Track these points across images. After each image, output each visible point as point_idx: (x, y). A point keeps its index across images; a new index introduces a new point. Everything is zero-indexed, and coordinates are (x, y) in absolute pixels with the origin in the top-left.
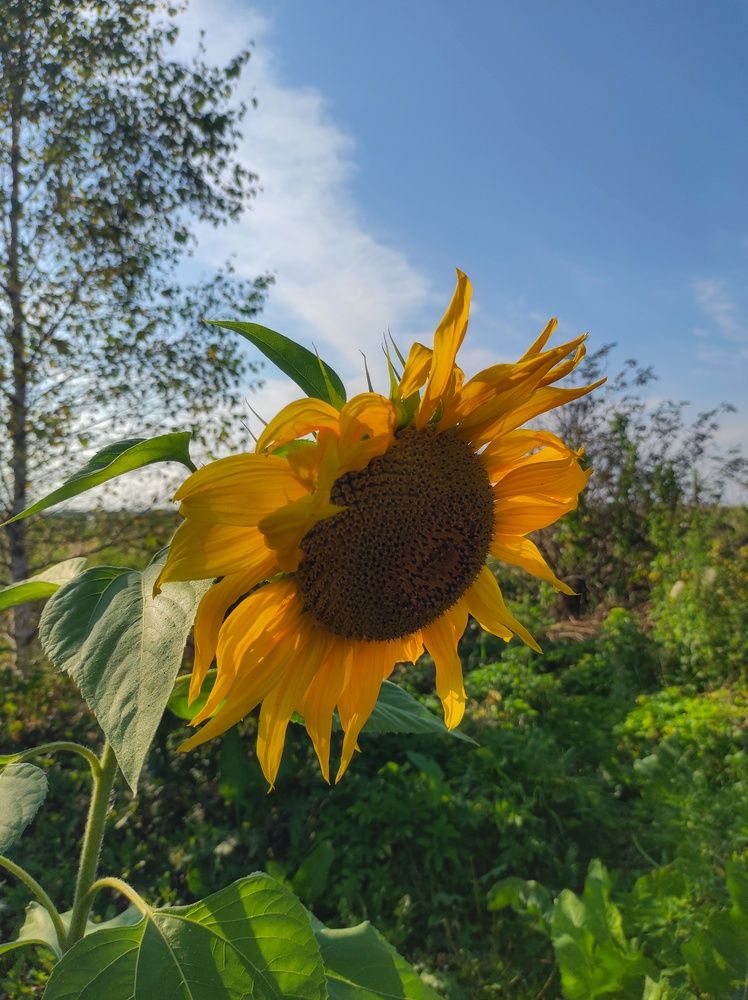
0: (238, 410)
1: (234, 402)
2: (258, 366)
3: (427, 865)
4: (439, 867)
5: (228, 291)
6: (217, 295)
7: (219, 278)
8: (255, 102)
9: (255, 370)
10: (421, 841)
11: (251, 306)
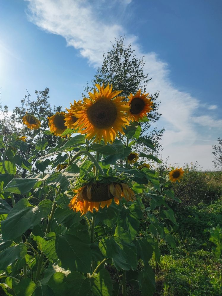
0: (158, 154)
1: (157, 152)
2: (162, 145)
3: (195, 229)
4: (197, 230)
5: (156, 132)
6: (154, 133)
7: (154, 130)
8: (161, 102)
9: (161, 146)
10: (194, 226)
11: (160, 134)
